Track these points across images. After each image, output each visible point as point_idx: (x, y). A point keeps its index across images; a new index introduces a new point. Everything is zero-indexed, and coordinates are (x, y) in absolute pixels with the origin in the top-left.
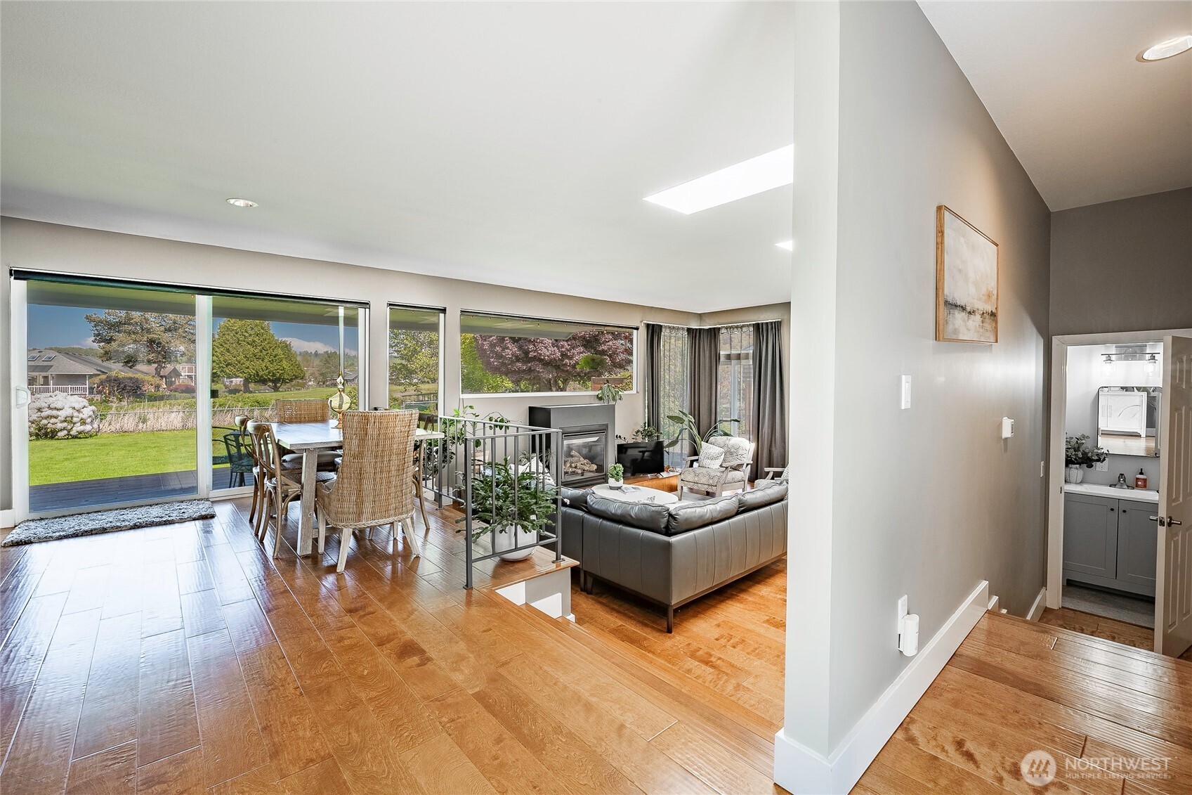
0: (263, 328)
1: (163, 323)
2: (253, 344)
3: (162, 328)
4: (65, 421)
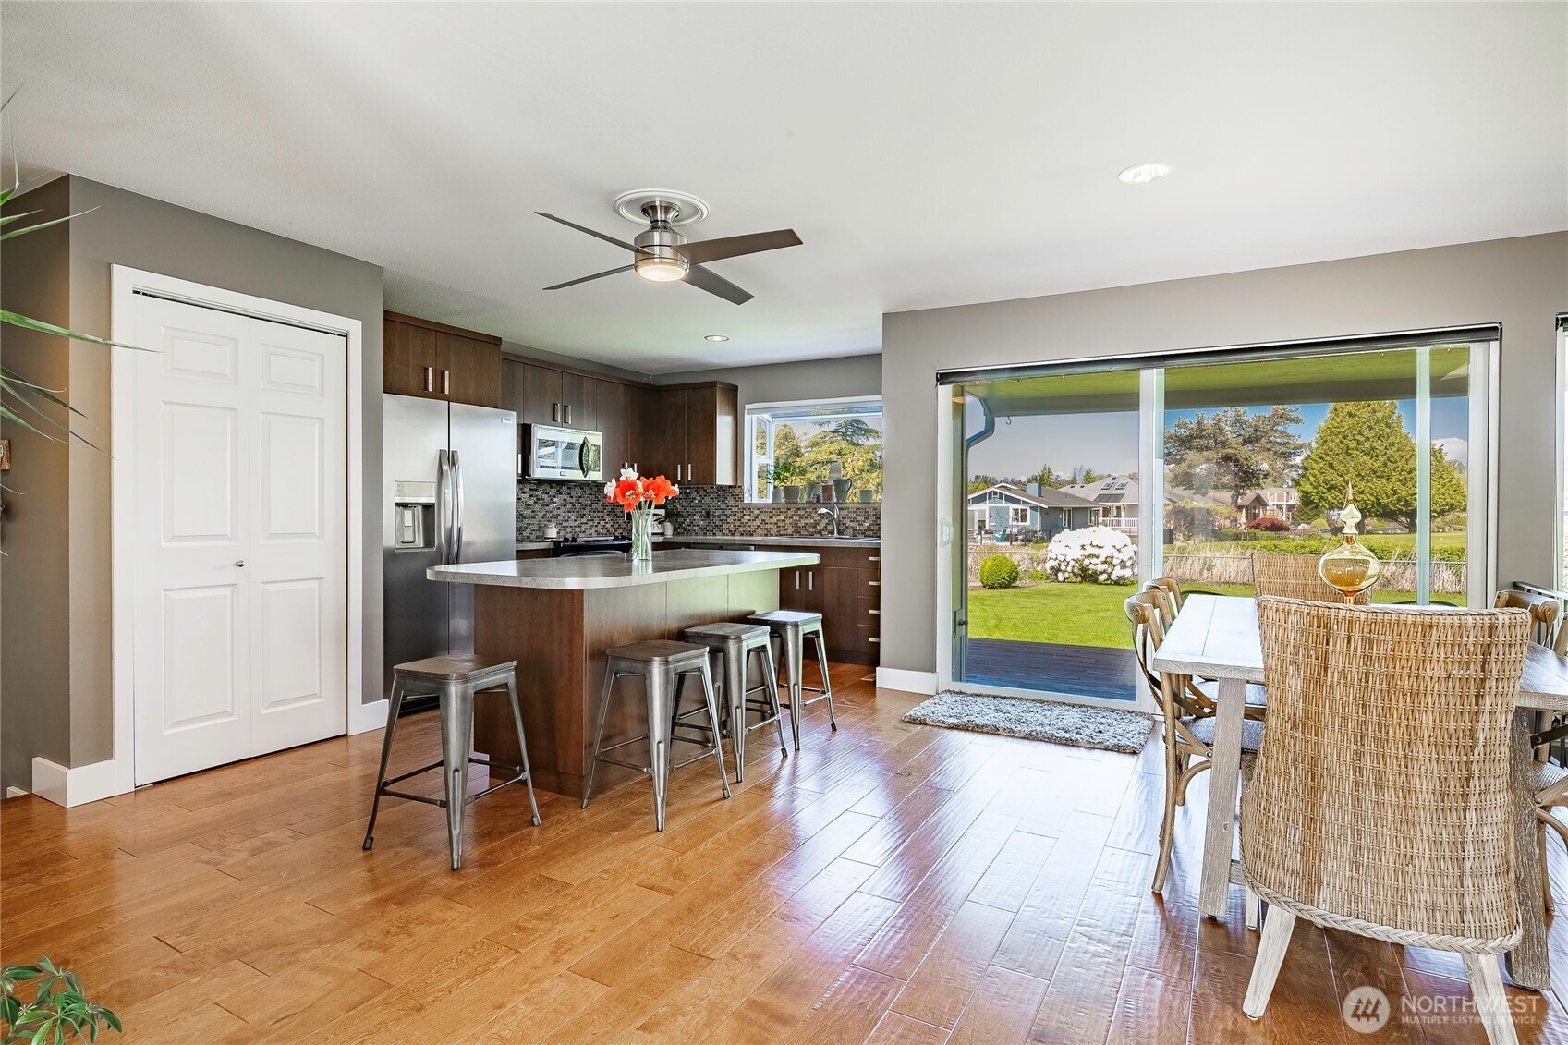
0: (1388, 426)
1: (1242, 432)
2: (1371, 452)
3: (1241, 440)
4: (1105, 562)
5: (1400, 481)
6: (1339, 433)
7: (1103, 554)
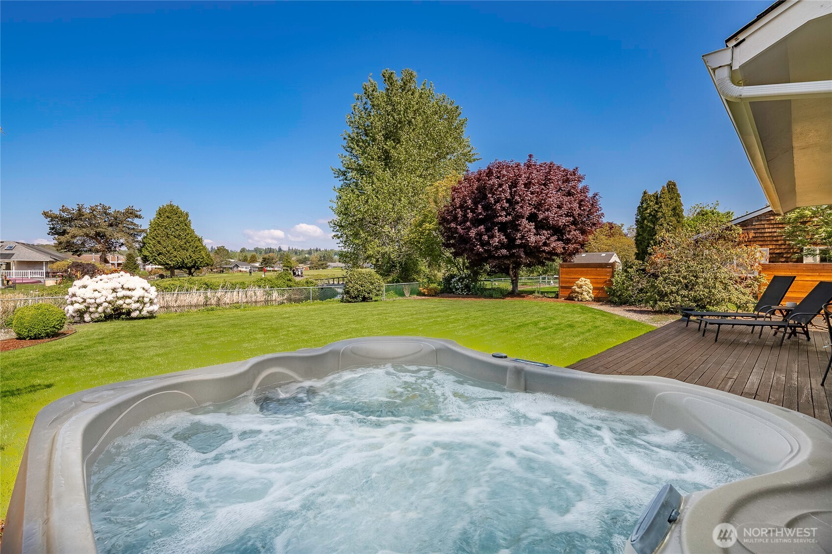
1: (108, 219)
2: (179, 237)
4: (138, 302)
5: (193, 251)
6: (163, 226)
7: (134, 295)
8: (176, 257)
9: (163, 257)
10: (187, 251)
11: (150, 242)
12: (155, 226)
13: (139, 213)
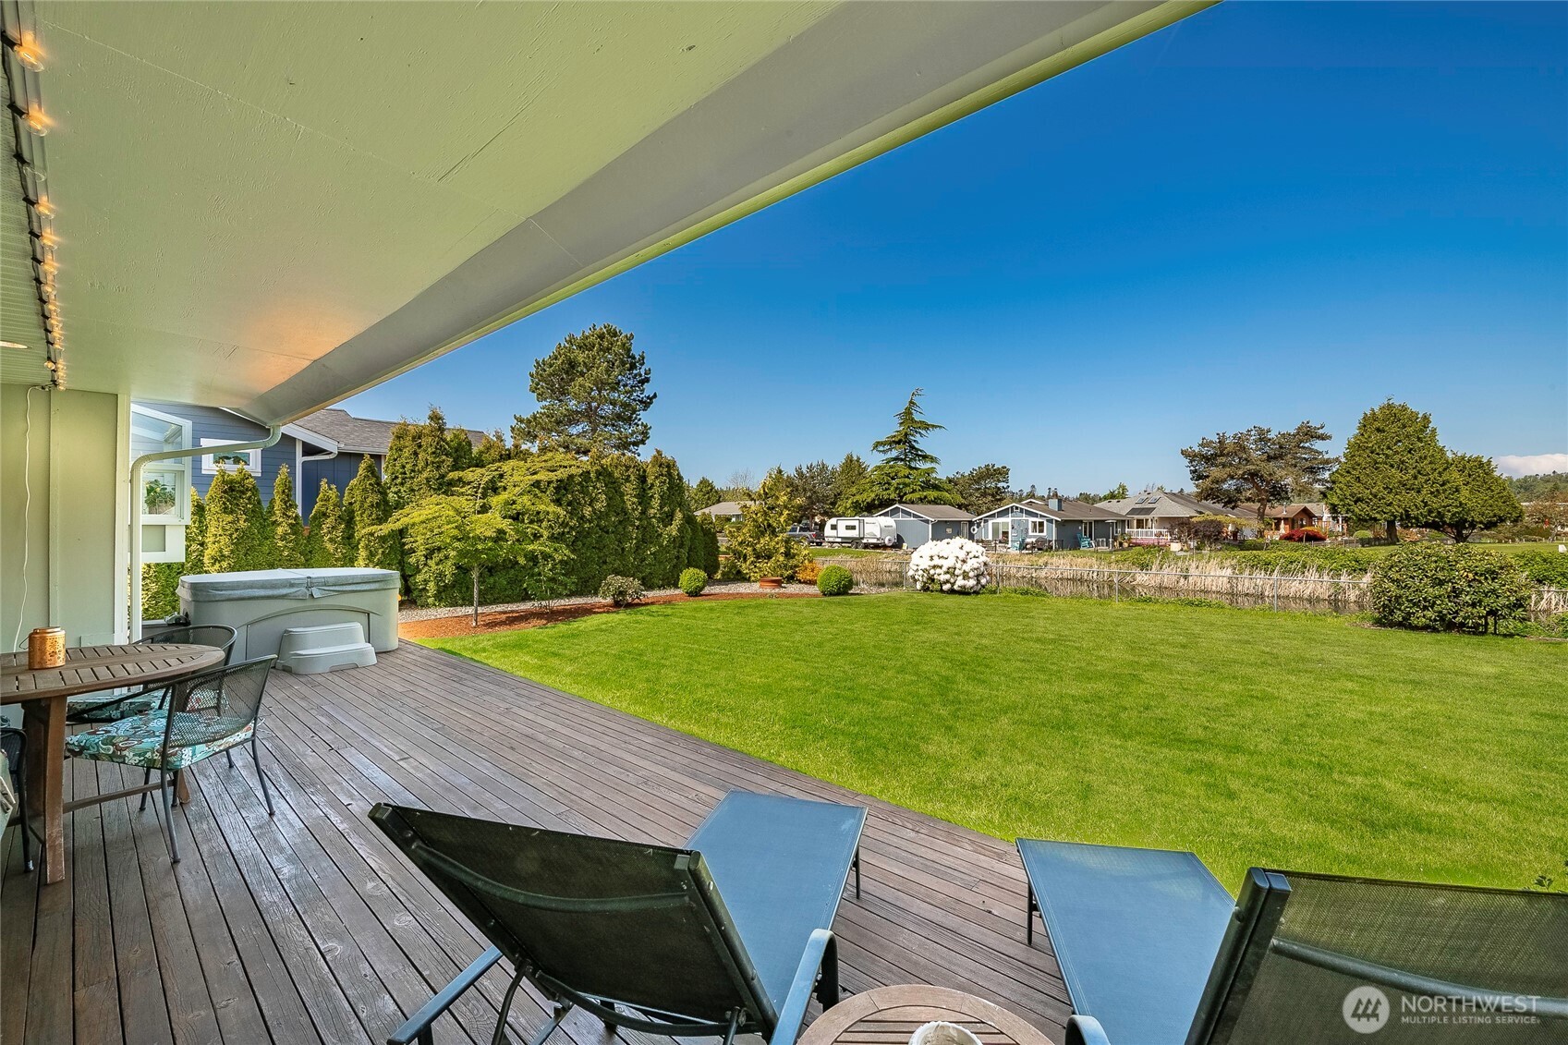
1: (1267, 449)
2: (1402, 466)
4: (948, 572)
5: (1432, 493)
6: (1367, 448)
7: (946, 564)
8: (1390, 504)
9: (1364, 506)
10: (1419, 492)
11: (1341, 479)
12: (1356, 448)
13: (1321, 431)
